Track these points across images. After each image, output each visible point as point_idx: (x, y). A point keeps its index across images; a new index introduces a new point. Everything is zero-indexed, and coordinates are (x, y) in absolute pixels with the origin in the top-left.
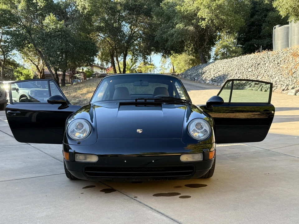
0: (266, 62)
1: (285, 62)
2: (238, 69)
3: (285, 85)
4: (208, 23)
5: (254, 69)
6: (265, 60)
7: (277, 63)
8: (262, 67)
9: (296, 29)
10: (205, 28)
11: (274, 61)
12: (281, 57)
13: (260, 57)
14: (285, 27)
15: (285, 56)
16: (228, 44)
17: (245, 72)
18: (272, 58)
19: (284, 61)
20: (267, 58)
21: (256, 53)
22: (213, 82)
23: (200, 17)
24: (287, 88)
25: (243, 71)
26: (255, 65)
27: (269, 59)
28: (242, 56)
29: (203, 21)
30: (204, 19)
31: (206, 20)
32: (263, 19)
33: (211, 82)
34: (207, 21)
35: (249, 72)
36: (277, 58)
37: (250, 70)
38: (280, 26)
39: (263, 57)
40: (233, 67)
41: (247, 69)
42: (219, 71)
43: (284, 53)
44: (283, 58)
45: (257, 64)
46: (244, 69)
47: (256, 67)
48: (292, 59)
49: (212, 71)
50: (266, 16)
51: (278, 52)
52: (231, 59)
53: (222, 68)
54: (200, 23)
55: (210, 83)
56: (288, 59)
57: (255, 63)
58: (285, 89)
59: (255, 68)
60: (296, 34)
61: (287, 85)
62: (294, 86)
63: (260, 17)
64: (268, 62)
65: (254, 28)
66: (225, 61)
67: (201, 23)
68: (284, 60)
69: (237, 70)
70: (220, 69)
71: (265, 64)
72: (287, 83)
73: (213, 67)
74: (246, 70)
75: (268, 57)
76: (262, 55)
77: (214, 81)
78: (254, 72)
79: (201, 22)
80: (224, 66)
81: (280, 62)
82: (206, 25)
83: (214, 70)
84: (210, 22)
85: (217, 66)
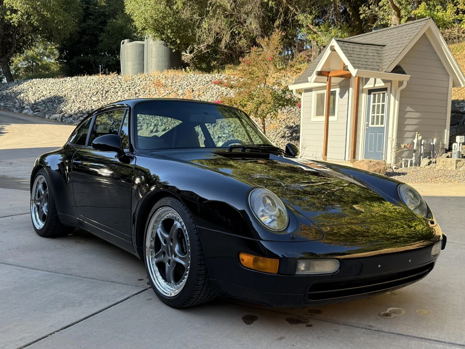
0: (117, 90)
1: (146, 93)
2: (76, 96)
3: (153, 124)
4: (23, 19)
5: (100, 99)
6: (116, 87)
7: (134, 92)
8: (113, 96)
9: (154, 49)
10: (17, 25)
11: (129, 89)
12: (138, 85)
13: (108, 82)
14: (138, 44)
15: (144, 84)
16: (35, 55)
17: (87, 101)
18: (126, 85)
19: (144, 92)
20: (118, 84)
21: (100, 75)
22: (34, 112)
23: (8, 6)
24: (157, 130)
25: (85, 99)
26: (102, 92)
27: (121, 85)
28: (79, 77)
29: (13, 14)
30: (15, 12)
31: (19, 13)
32: (100, 26)
33: (32, 112)
34: (21, 15)
35: (94, 101)
36: (134, 86)
37: (94, 99)
38: (130, 41)
39: (113, 83)
40: (67, 92)
41: (90, 95)
42: (43, 96)
43: (141, 79)
44: (142, 87)
45: (104, 92)
46: (85, 96)
47: (103, 95)
48: (154, 89)
49: (30, 94)
50: (104, 23)
51: (133, 77)
52: (61, 79)
53: (48, 92)
54: (8, 17)
55: (30, 114)
56: (149, 89)
57: (101, 89)
58: (154, 131)
59: (102, 97)
60: (153, 56)
61: (155, 125)
62: (165, 127)
63: (96, 24)
64: (121, 91)
65: (87, 38)
66: (52, 82)
67: (10, 17)
68: (143, 90)
69: (73, 97)
70: (44, 93)
71: (117, 92)
72: (155, 122)
73: (30, 88)
74: (88, 98)
75: (120, 83)
76: (110, 79)
77: (36, 110)
78: (101, 101)
79: (11, 15)
80: (51, 88)
81: (138, 92)
82: (19, 22)
83: (34, 94)
84: (25, 17)
85: (39, 88)
